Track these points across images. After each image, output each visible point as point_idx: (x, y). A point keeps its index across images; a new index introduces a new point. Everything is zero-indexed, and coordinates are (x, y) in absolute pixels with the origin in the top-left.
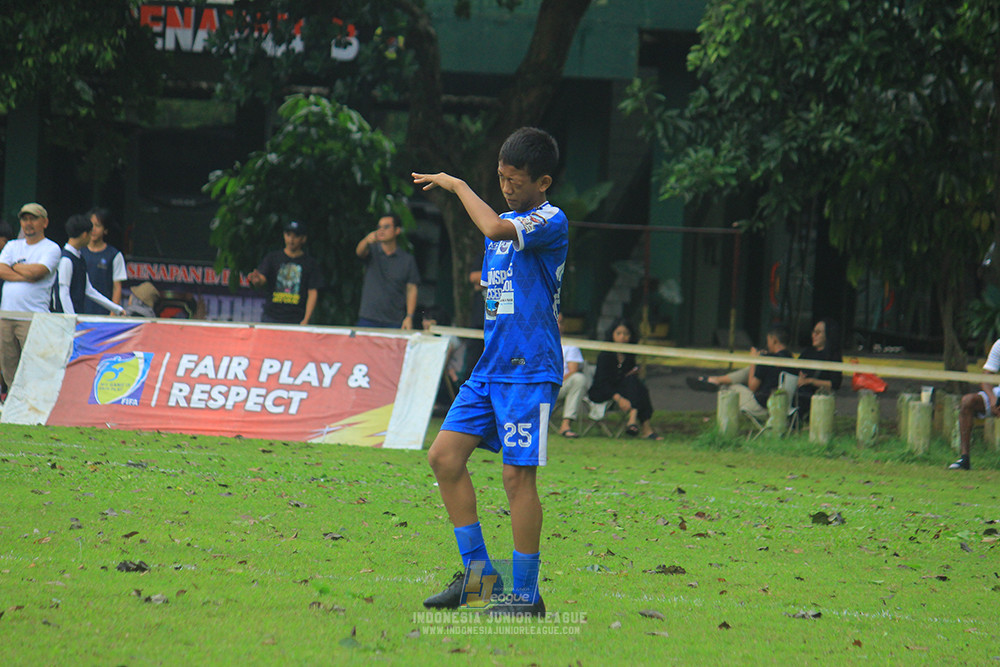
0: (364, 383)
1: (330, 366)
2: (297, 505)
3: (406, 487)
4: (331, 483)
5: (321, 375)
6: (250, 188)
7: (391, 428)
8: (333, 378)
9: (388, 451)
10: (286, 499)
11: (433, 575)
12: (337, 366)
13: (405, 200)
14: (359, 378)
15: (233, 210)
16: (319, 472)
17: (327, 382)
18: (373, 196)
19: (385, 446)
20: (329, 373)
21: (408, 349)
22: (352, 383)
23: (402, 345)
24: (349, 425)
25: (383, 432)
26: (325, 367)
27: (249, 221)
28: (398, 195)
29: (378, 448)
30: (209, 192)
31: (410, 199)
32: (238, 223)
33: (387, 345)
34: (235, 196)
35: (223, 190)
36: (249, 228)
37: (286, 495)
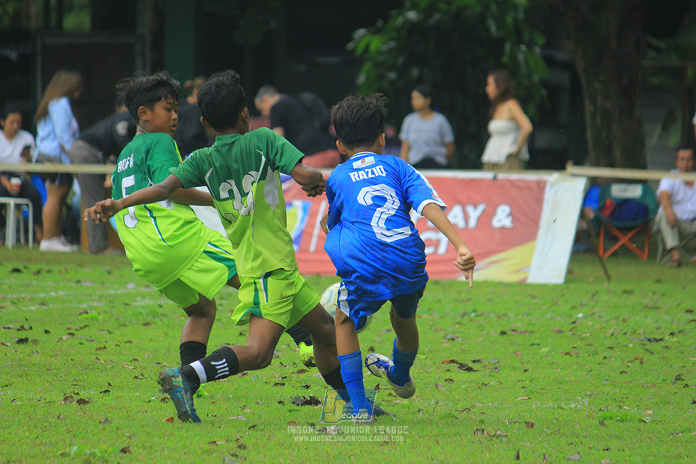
0: (507, 222)
1: (475, 207)
2: (453, 339)
3: (552, 318)
4: (482, 317)
5: (466, 218)
6: (392, 44)
7: (535, 263)
8: (479, 220)
9: (533, 286)
10: (442, 334)
11: (586, 401)
12: (481, 208)
13: (537, 50)
14: (502, 218)
15: (378, 66)
16: (469, 307)
17: (473, 223)
18: (508, 47)
19: (530, 280)
20: (474, 214)
21: (548, 189)
22: (496, 223)
23: (541, 186)
24: (496, 262)
25: (526, 268)
26: (470, 209)
27: (392, 75)
28: (530, 45)
29: (522, 283)
30: (354, 50)
31: (543, 48)
32: (381, 77)
33: (526, 186)
34: (379, 53)
35: (367, 49)
36: (393, 83)
37: (441, 330)
